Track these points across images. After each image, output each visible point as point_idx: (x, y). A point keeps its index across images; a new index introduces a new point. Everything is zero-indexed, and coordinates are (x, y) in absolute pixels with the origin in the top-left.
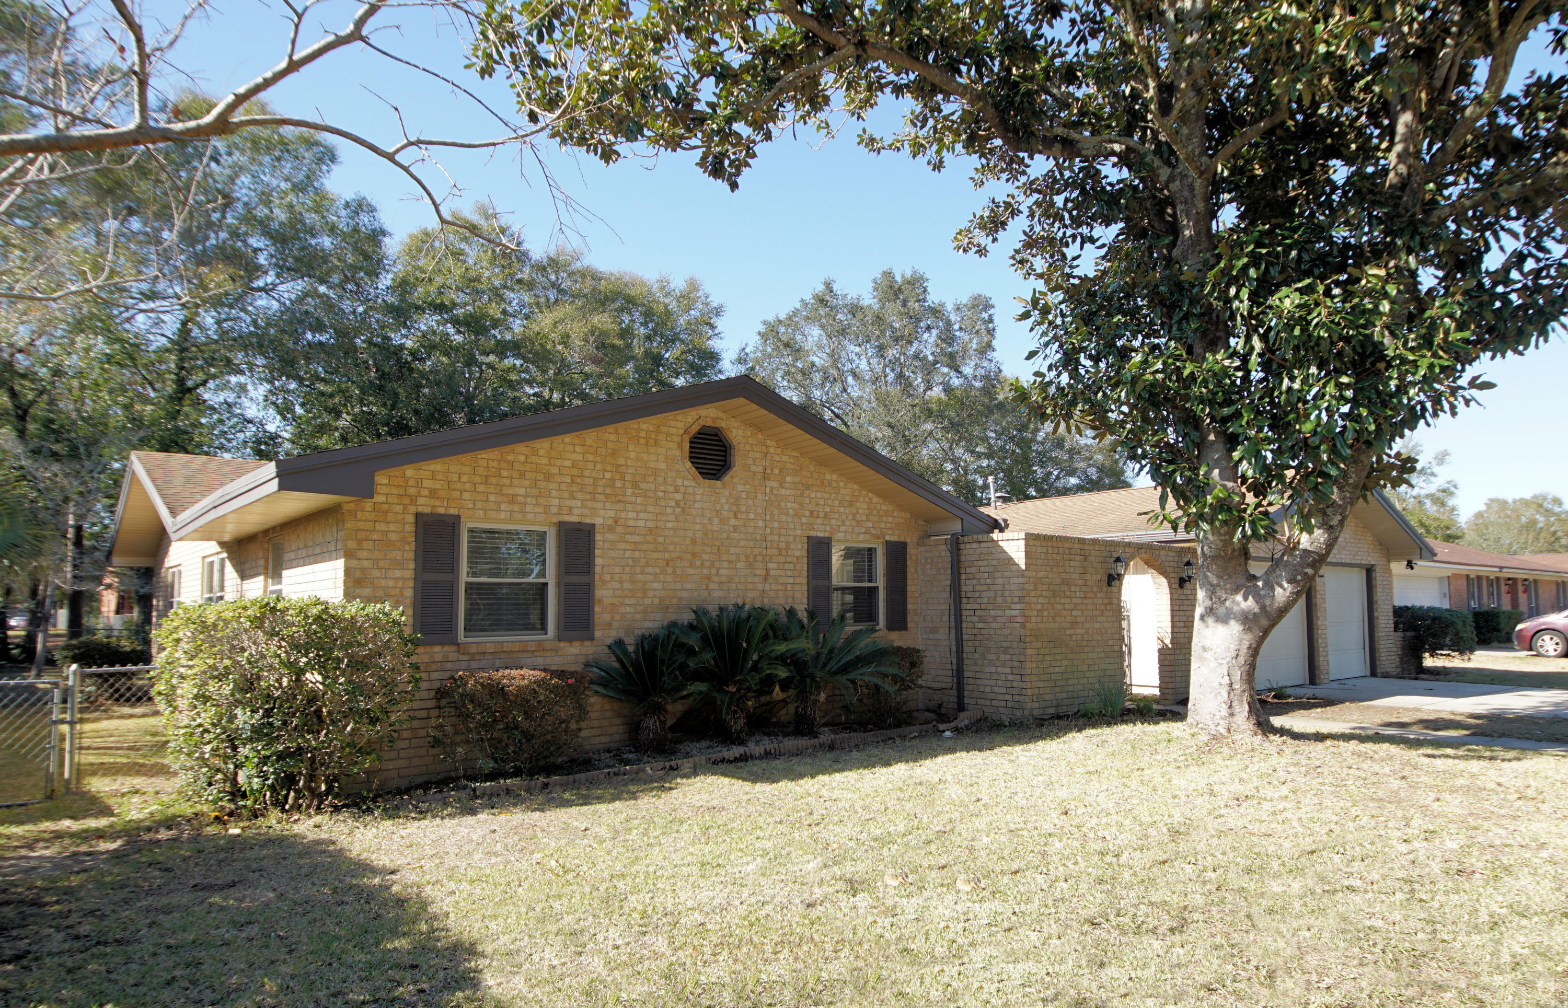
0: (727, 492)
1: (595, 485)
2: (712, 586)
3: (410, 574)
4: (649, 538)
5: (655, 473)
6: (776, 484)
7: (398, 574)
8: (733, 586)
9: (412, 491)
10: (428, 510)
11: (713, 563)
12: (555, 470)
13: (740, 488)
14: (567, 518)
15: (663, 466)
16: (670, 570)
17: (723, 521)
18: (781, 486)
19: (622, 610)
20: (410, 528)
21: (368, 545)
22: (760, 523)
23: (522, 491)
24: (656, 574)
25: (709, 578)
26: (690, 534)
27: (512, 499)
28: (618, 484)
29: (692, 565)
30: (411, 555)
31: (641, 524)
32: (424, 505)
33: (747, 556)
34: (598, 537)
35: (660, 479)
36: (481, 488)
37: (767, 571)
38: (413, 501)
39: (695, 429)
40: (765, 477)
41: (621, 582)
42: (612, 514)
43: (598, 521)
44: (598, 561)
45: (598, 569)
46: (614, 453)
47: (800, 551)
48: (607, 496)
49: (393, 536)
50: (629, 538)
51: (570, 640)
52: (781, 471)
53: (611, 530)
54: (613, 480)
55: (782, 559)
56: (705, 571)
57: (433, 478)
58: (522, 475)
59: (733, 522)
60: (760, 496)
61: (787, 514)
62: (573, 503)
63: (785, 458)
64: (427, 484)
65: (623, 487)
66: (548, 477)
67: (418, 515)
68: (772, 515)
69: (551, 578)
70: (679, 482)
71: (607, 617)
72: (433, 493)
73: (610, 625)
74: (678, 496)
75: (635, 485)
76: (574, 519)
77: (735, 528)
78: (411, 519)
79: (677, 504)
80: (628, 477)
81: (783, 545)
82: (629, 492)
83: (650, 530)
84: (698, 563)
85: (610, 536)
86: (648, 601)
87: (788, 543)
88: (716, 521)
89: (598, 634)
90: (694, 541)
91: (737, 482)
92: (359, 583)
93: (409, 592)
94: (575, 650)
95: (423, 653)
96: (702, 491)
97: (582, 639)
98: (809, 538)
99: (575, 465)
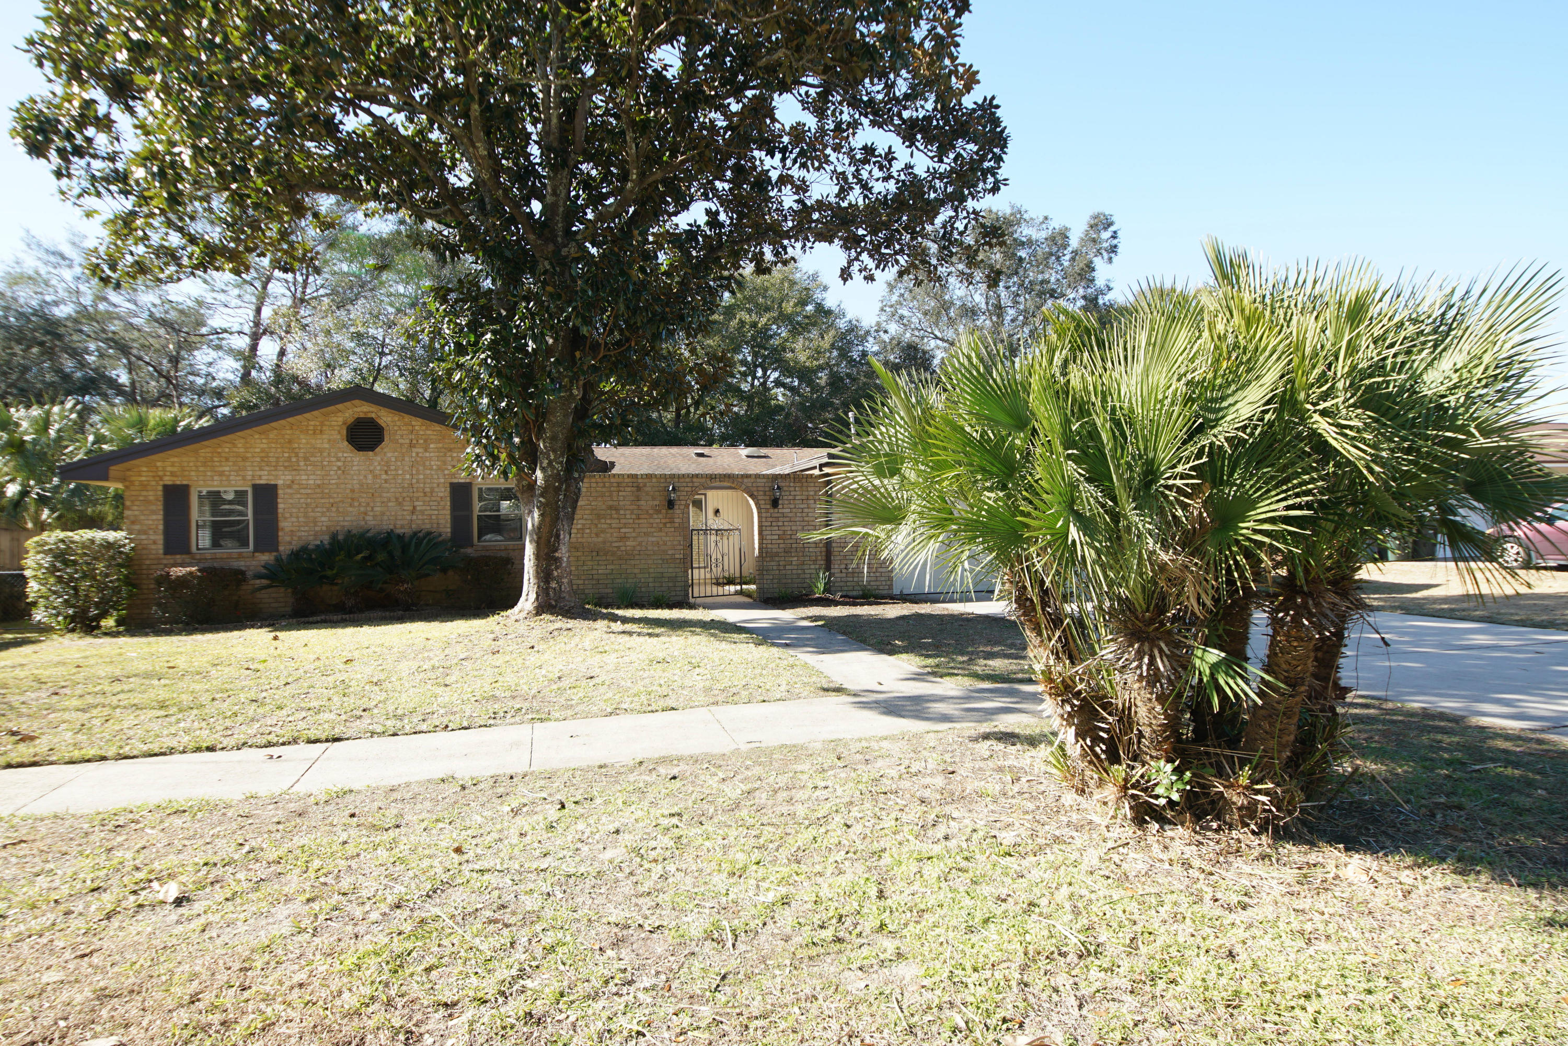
0: (379, 458)
1: (277, 462)
2: (368, 518)
3: (161, 517)
4: (318, 490)
5: (321, 451)
6: (421, 450)
7: (154, 517)
8: (385, 518)
9: (160, 473)
10: (170, 483)
11: (368, 504)
12: (249, 455)
13: (389, 455)
14: (258, 482)
15: (327, 446)
16: (334, 509)
17: (375, 477)
18: (426, 450)
19: (299, 534)
20: (160, 493)
21: (137, 503)
22: (408, 477)
23: (227, 469)
24: (323, 513)
25: (366, 514)
26: (349, 486)
27: (221, 474)
28: (294, 459)
29: (351, 505)
30: (161, 507)
31: (311, 482)
32: (168, 480)
33: (397, 499)
34: (280, 492)
35: (325, 454)
36: (201, 469)
37: (414, 507)
38: (161, 479)
39: (350, 420)
40: (411, 445)
41: (298, 517)
42: (290, 477)
43: (280, 482)
44: (281, 506)
45: (280, 511)
46: (290, 442)
47: (444, 493)
48: (286, 467)
49: (151, 498)
50: (303, 491)
51: (263, 552)
52: (425, 441)
53: (289, 487)
54: (290, 457)
55: (427, 499)
56: (362, 509)
57: (173, 466)
58: (227, 459)
59: (384, 477)
60: (407, 459)
61: (431, 469)
62: (262, 473)
63: (429, 432)
64: (169, 469)
65: (298, 461)
66: (245, 459)
67: (166, 488)
68: (418, 470)
69: (250, 516)
70: (340, 455)
71: (288, 539)
72: (173, 474)
73: (290, 543)
74: (339, 464)
75: (306, 459)
76: (263, 482)
77: (386, 481)
78: (160, 488)
79: (339, 468)
80: (301, 455)
81: (427, 490)
82: (302, 463)
83: (319, 486)
84: (356, 504)
85: (289, 491)
86: (317, 529)
87: (432, 488)
88: (370, 477)
89: (281, 548)
90: (353, 491)
91: (387, 451)
92: (133, 523)
93: (161, 527)
94: (266, 557)
95: (170, 559)
96: (358, 460)
97: (270, 551)
98: (451, 484)
99: (263, 451)
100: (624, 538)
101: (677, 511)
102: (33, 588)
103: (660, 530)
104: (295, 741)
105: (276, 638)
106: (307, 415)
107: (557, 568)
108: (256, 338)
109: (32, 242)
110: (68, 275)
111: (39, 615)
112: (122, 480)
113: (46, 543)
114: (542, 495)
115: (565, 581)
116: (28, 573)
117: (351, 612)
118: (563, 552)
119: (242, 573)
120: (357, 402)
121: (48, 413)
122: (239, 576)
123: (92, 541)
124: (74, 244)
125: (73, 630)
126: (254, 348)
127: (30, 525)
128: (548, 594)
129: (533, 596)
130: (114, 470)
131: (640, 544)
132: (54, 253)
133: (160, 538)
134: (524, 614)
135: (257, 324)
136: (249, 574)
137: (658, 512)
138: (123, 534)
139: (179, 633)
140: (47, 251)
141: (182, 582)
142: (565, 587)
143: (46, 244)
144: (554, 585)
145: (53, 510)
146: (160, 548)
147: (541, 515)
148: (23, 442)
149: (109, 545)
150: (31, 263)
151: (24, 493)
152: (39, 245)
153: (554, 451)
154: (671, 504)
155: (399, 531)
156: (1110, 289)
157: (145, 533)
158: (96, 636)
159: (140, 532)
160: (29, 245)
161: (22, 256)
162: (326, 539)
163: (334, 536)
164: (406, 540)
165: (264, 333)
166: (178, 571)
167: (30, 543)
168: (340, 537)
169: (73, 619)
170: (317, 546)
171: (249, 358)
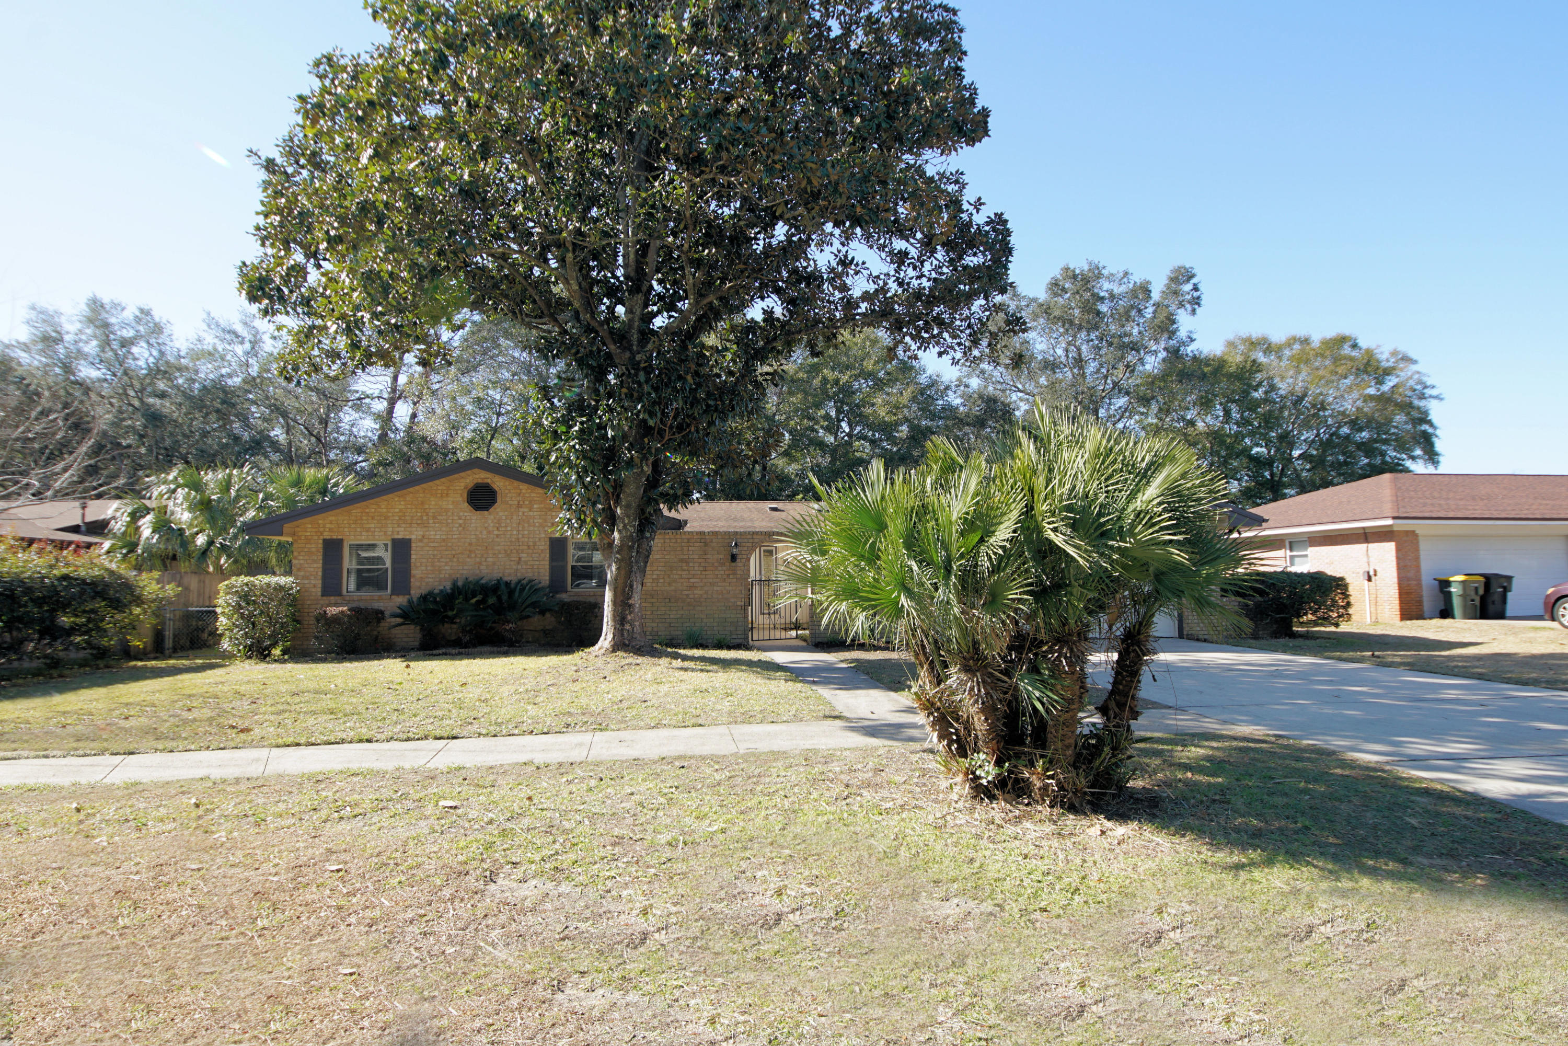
0: (492, 517)
1: (412, 520)
2: (482, 568)
3: (320, 565)
4: (443, 544)
5: (447, 510)
6: (526, 510)
7: (315, 565)
8: (496, 568)
9: (321, 530)
10: (328, 537)
11: (483, 556)
13: (501, 514)
14: (397, 537)
15: (451, 507)
16: (455, 560)
17: (489, 532)
18: (530, 510)
19: (427, 580)
20: (321, 546)
21: (302, 553)
22: (515, 532)
23: (373, 525)
24: (446, 563)
25: (480, 563)
26: (468, 540)
27: (368, 530)
28: (425, 518)
29: (469, 557)
30: (321, 558)
31: (438, 537)
32: (327, 535)
33: (506, 551)
34: (413, 545)
35: (450, 514)
36: (353, 526)
37: (520, 558)
38: (322, 535)
39: (471, 485)
40: (519, 506)
41: (426, 566)
42: (421, 533)
43: (413, 537)
44: (413, 557)
45: (413, 561)
46: (423, 503)
47: (544, 546)
48: (418, 524)
49: (314, 550)
50: (431, 545)
51: (398, 595)
52: (530, 502)
53: (421, 541)
54: (422, 516)
55: (531, 551)
56: (478, 560)
57: (331, 523)
58: (373, 518)
59: (496, 533)
60: (515, 517)
61: (535, 526)
62: (400, 529)
63: (532, 495)
64: (328, 526)
65: (428, 519)
66: (386, 518)
67: (324, 540)
68: (524, 527)
69: (389, 566)
70: (462, 514)
71: (418, 584)
72: (331, 530)
73: (420, 588)
74: (461, 521)
75: (434, 517)
76: (400, 537)
77: (498, 536)
78: (321, 542)
79: (460, 525)
80: (431, 514)
81: (532, 544)
82: (431, 521)
83: (444, 540)
84: (473, 555)
85: (420, 544)
86: (441, 576)
87: (535, 543)
88: (485, 533)
89: (412, 592)
90: (470, 544)
91: (498, 511)
92: (299, 570)
93: (320, 574)
94: (401, 600)
95: (326, 600)
96: (475, 518)
97: (404, 594)
98: (550, 539)
99: (401, 511)
100: (692, 587)
101: (739, 563)
102: (222, 622)
103: (724, 580)
104: (426, 737)
105: (408, 666)
106: (437, 482)
107: (630, 613)
108: (392, 402)
109: (211, 323)
110: (239, 350)
111: (225, 645)
112: (293, 534)
113: (233, 586)
114: (618, 552)
115: (637, 624)
116: (219, 610)
117: (466, 647)
118: (636, 600)
119: (382, 612)
120: (476, 470)
121: (230, 476)
122: (379, 615)
123: (268, 585)
124: (245, 324)
125: (250, 657)
126: (391, 411)
127: (211, 569)
128: (622, 635)
129: (610, 636)
130: (287, 527)
131: (706, 593)
132: (229, 332)
133: (319, 583)
134: (602, 651)
135: (394, 390)
136: (387, 614)
137: (722, 564)
138: (291, 579)
139: (332, 661)
140: (224, 330)
141: (336, 619)
142: (637, 629)
143: (223, 324)
144: (627, 627)
145: (229, 557)
146: (318, 590)
147: (618, 569)
148: (210, 501)
149: (280, 588)
150: (210, 340)
151: (211, 543)
152: (218, 325)
153: (628, 517)
154: (733, 558)
155: (507, 579)
156: (1192, 340)
157: (308, 578)
158: (268, 663)
159: (303, 578)
160: (209, 326)
161: (202, 334)
162: (448, 586)
163: (454, 584)
164: (513, 586)
165: (399, 398)
166: (332, 611)
167: (222, 586)
168: (460, 584)
169: (250, 648)
170: (441, 591)
171: (387, 418)
